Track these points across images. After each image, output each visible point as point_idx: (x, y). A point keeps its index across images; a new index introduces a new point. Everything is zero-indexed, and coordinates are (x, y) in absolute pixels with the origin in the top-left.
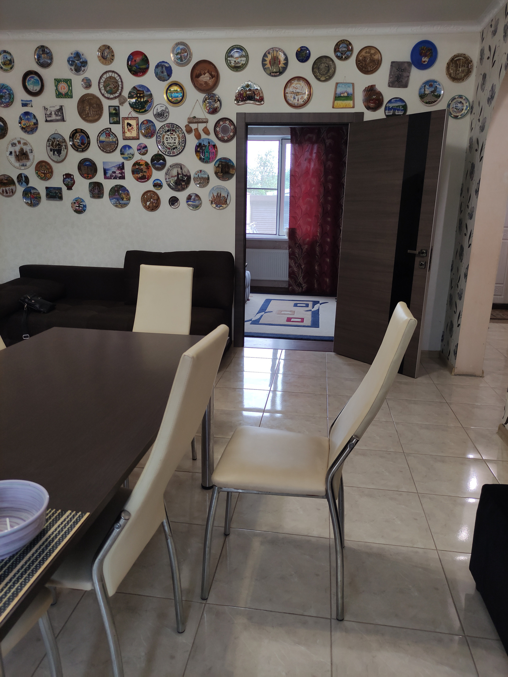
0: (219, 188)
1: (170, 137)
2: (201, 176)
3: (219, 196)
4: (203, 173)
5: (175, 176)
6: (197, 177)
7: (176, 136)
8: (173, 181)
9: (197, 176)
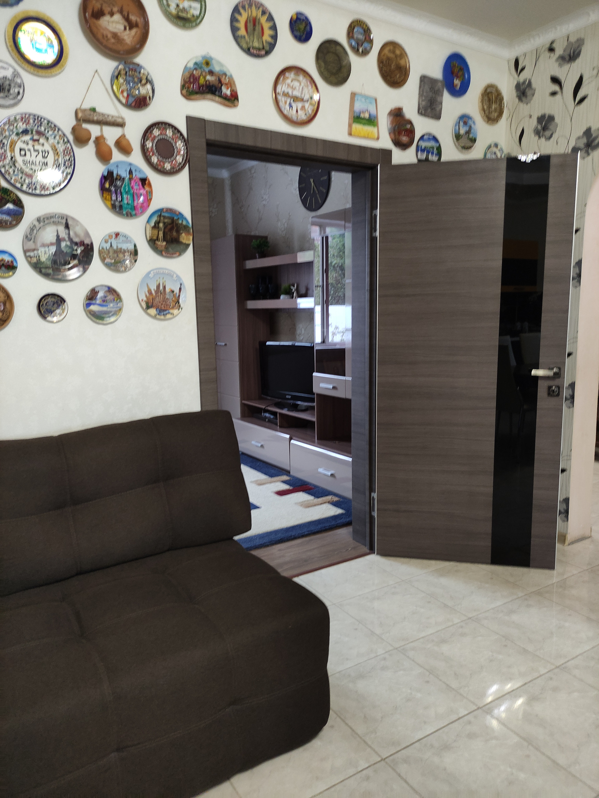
0: (159, 272)
1: (30, 147)
2: (117, 247)
3: (160, 291)
4: (121, 238)
5: (52, 244)
6: (108, 248)
7: (47, 147)
8: (47, 256)
9: (108, 245)
